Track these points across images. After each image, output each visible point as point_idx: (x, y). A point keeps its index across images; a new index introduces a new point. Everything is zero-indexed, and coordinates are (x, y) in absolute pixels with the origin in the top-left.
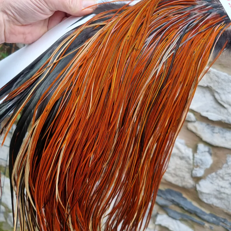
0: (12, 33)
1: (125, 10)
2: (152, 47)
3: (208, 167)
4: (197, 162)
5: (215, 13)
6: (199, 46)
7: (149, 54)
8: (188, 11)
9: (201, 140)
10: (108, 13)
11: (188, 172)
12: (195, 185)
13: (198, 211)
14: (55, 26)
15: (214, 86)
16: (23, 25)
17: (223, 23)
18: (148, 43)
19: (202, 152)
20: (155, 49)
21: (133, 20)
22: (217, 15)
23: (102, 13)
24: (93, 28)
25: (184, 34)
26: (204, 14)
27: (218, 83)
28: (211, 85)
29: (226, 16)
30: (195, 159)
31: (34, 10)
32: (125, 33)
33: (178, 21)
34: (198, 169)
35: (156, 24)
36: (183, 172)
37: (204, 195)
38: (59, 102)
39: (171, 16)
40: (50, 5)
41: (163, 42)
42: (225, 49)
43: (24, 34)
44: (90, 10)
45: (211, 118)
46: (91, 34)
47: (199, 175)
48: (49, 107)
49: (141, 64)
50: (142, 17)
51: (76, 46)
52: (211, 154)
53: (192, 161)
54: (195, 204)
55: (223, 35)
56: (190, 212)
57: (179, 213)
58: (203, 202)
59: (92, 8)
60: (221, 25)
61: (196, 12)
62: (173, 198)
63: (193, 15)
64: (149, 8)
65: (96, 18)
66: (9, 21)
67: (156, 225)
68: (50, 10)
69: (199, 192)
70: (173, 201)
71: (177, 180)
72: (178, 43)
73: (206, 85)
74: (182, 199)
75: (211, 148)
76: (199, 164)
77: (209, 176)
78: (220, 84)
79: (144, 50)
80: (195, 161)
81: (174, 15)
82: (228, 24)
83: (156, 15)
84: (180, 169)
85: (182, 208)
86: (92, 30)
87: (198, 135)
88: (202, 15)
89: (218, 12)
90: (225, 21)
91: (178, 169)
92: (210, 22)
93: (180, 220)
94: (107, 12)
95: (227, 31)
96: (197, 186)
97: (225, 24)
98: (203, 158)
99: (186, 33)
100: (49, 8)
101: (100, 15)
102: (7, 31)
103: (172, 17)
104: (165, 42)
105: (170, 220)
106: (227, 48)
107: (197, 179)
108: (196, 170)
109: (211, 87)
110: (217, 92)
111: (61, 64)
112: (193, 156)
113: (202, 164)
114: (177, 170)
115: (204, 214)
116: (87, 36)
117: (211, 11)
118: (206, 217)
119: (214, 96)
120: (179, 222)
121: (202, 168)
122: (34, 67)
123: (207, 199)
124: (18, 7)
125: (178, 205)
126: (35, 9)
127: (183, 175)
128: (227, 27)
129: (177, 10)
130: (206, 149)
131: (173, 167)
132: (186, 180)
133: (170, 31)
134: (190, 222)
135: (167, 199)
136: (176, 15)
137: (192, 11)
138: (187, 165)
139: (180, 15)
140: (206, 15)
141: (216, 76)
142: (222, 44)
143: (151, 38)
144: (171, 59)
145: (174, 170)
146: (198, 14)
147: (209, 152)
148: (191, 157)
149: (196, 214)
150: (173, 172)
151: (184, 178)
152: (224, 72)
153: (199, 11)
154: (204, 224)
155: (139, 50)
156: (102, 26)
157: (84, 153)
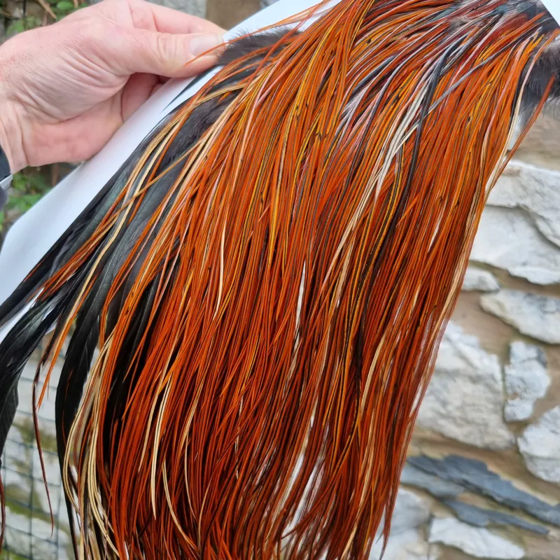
0: (39, 143)
1: (287, 45)
2: (362, 124)
3: (542, 394)
4: (512, 386)
5: (515, 12)
6: (480, 101)
7: (357, 142)
8: (442, 19)
9: (516, 332)
10: (249, 60)
11: (495, 412)
12: (514, 442)
13: (528, 502)
14: (136, 109)
15: (534, 204)
16: (61, 122)
17: (537, 33)
18: (350, 116)
19: (524, 361)
20: (369, 127)
21: (306, 67)
22: (517, 16)
23: (235, 63)
24: (215, 102)
25: (439, 78)
26: (485, 21)
27: (543, 197)
28: (527, 202)
29: (542, 14)
30: (508, 378)
31: (80, 83)
32: (288, 100)
33: (421, 48)
34: (517, 401)
35: (366, 65)
36: (481, 411)
37: (539, 462)
38: (152, 289)
39: (402, 39)
40: (113, 63)
41: (388, 105)
42: (549, 99)
43: (67, 140)
44: (210, 58)
45: (534, 279)
46: (213, 115)
47: (521, 416)
48: (131, 302)
49: (339, 170)
50: (327, 55)
51: (180, 151)
52: (544, 364)
53: (501, 383)
54: (519, 485)
55: (538, 64)
56: (510, 505)
57: (483, 512)
58: (540, 480)
59: (213, 54)
60: (532, 39)
61: (463, 18)
62: (465, 477)
63: (457, 27)
64: (342, 30)
65: (222, 77)
66: (29, 119)
67: (431, 544)
68: (115, 75)
69: (525, 456)
70: (465, 484)
71: (470, 433)
72: (426, 103)
73: (513, 204)
74: (487, 476)
75: (542, 348)
76: (518, 390)
77: (547, 415)
78: (547, 198)
79: (342, 135)
80: (508, 384)
81: (408, 36)
82: (551, 33)
83: (364, 44)
84: (474, 405)
85: (489, 498)
86: (213, 107)
87: (509, 323)
88: (479, 23)
89: (522, 8)
90: (540, 28)
91: (470, 405)
92: (504, 38)
93: (487, 527)
94: (246, 57)
95: (550, 52)
96: (520, 442)
97: (543, 35)
98: (526, 375)
99: (443, 76)
100: (112, 71)
101: (230, 68)
102: (27, 140)
103: (405, 43)
104: (392, 107)
105: (464, 528)
106: (553, 95)
107: (518, 426)
108: (513, 406)
109: (526, 207)
110: (542, 217)
111: (152, 198)
112: (503, 372)
113: (525, 391)
114: (467, 409)
115: (545, 507)
116: (205, 123)
117: (500, 9)
118: (548, 515)
119: (536, 227)
120: (484, 532)
121: (527, 399)
122: (94, 213)
123: (546, 472)
124: (42, 84)
125: (478, 491)
126: (81, 80)
127: (483, 419)
128: (548, 43)
129: (416, 22)
130: (532, 352)
131: (458, 403)
132: (490, 430)
133: (402, 78)
134: (512, 529)
135: (450, 480)
136: (413, 36)
137: (453, 17)
138: (490, 395)
139: (424, 34)
140: (490, 22)
141: (536, 180)
142: (539, 86)
143: (356, 102)
144: (412, 145)
145: (461, 408)
146: (470, 22)
147: (539, 359)
148: (498, 376)
149: (524, 509)
150: (457, 414)
151: (486, 425)
152: (552, 169)
153: (471, 16)
154: (548, 532)
155: (330, 135)
156: (236, 93)
157: (222, 401)
